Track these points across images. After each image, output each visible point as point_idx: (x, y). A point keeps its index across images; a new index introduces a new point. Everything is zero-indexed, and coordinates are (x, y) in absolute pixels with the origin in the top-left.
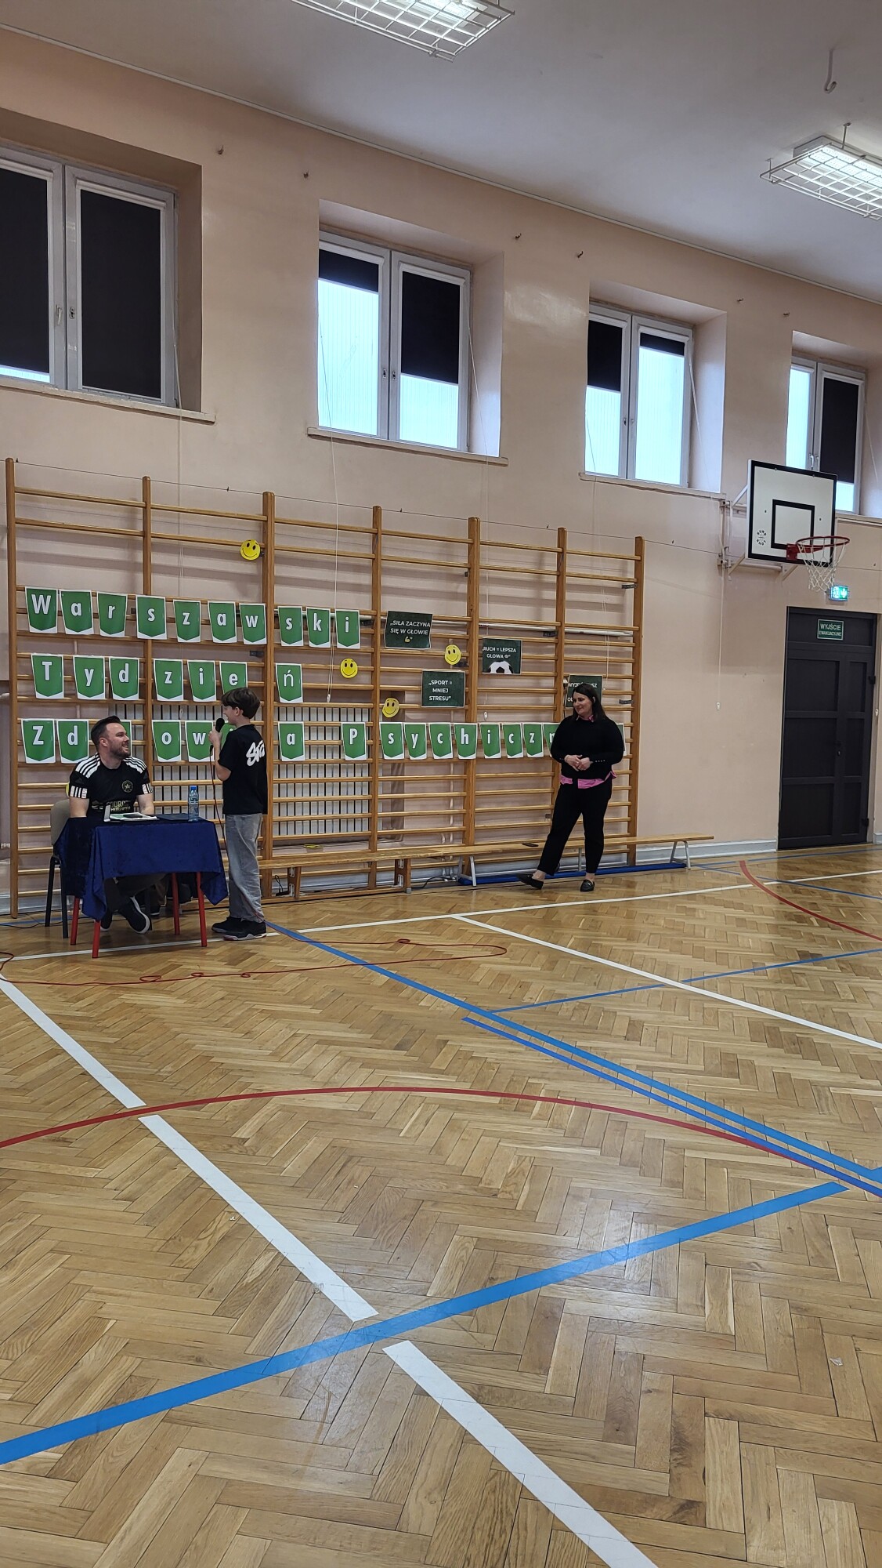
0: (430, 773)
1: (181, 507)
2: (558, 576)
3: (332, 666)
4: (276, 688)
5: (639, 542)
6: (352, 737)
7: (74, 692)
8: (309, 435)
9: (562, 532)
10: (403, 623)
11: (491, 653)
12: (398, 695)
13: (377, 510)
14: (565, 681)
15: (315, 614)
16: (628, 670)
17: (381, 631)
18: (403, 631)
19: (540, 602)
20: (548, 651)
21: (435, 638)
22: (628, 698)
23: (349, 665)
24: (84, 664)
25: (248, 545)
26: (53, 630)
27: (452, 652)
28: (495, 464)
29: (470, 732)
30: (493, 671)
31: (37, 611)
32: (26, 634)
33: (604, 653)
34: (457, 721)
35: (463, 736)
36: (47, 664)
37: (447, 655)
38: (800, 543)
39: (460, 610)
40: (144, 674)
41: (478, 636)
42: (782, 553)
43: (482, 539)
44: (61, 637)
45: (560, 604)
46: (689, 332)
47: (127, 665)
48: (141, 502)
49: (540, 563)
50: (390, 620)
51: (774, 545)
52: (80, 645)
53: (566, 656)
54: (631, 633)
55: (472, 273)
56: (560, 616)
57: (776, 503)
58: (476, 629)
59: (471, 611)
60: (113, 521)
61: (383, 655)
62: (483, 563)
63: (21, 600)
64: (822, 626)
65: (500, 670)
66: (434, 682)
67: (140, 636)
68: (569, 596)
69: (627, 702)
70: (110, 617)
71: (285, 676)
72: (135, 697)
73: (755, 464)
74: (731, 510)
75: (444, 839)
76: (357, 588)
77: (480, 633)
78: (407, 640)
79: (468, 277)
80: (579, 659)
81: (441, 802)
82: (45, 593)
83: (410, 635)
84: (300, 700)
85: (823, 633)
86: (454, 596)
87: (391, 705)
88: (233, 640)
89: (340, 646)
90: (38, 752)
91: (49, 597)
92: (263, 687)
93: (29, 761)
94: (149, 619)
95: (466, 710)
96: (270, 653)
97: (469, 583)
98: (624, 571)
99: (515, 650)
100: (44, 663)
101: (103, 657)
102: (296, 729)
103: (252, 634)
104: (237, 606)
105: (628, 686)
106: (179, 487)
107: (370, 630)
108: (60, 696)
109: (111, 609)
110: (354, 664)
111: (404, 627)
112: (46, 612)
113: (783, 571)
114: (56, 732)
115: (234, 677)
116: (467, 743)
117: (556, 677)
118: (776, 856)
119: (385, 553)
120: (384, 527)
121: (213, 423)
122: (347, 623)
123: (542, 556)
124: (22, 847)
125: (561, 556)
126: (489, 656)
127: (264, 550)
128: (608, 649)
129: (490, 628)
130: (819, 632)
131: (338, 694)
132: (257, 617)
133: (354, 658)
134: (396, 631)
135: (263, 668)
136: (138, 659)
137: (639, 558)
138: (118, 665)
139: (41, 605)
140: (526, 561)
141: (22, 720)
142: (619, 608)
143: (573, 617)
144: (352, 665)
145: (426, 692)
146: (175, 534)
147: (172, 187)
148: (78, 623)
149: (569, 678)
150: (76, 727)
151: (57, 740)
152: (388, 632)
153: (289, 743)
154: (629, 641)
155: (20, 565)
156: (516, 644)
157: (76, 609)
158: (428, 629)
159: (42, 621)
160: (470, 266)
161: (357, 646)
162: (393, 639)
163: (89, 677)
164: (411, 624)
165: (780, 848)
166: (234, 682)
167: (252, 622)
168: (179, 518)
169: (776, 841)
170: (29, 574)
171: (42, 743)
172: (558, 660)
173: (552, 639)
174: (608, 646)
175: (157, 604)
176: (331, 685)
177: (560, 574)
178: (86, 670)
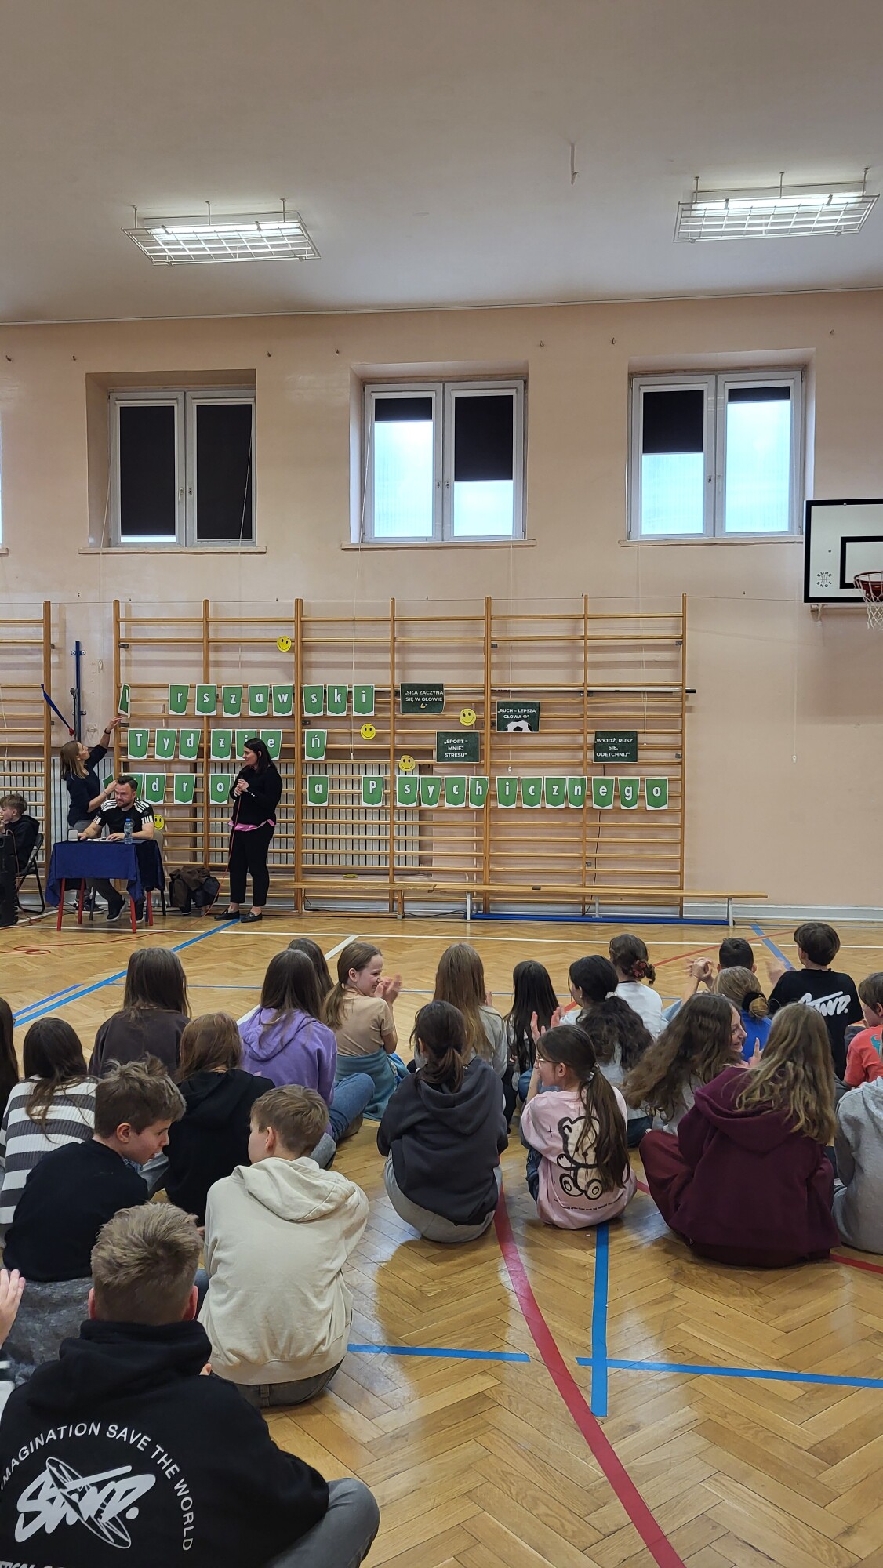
1: (240, 617)
3: (353, 730)
4: (304, 749)
5: (684, 599)
6: (371, 788)
7: (152, 754)
8: (343, 549)
9: (585, 599)
10: (416, 693)
11: (509, 714)
13: (392, 602)
15: (335, 690)
17: (396, 700)
22: (680, 752)
24: (162, 735)
25: (282, 641)
27: (467, 715)
28: (521, 546)
29: (483, 784)
30: (511, 730)
33: (642, 709)
34: (471, 775)
35: (478, 787)
36: (139, 735)
37: (462, 717)
39: (480, 678)
40: (203, 741)
41: (490, 700)
42: (858, 593)
45: (586, 664)
46: (795, 374)
47: (192, 734)
48: (204, 617)
49: (572, 630)
50: (404, 690)
51: (844, 585)
53: (591, 713)
55: (524, 381)
57: (844, 540)
58: (488, 695)
59: (487, 678)
60: (192, 633)
61: (402, 720)
65: (518, 729)
66: (451, 741)
67: (198, 713)
70: (179, 701)
71: (313, 740)
73: (810, 504)
77: (492, 697)
78: (422, 707)
79: (520, 386)
81: (466, 845)
83: (425, 703)
86: (475, 666)
88: (268, 713)
89: (356, 714)
92: (294, 749)
94: (205, 701)
95: (483, 765)
96: (297, 722)
97: (484, 653)
99: (534, 711)
101: (176, 729)
102: (321, 781)
103: (281, 708)
104: (274, 688)
106: (240, 603)
108: (145, 758)
109: (180, 695)
110: (373, 728)
111: (418, 696)
116: (481, 793)
121: (264, 553)
122: (364, 695)
123: (575, 623)
125: (586, 621)
126: (506, 717)
127: (294, 643)
128: (645, 705)
129: (506, 692)
131: (361, 753)
132: (287, 695)
133: (371, 723)
134: (411, 699)
135: (294, 733)
136: (200, 730)
137: (682, 615)
138: (187, 735)
140: (556, 629)
144: (370, 729)
145: (442, 750)
146: (235, 638)
150: (157, 779)
152: (404, 701)
153: (317, 792)
155: (121, 671)
156: (534, 705)
158: (442, 696)
160: (520, 377)
161: (372, 714)
162: (409, 707)
163: (166, 744)
164: (425, 693)
167: (283, 698)
168: (239, 625)
172: (584, 717)
173: (575, 699)
175: (210, 690)
176: (351, 746)
177: (585, 638)
178: (164, 739)
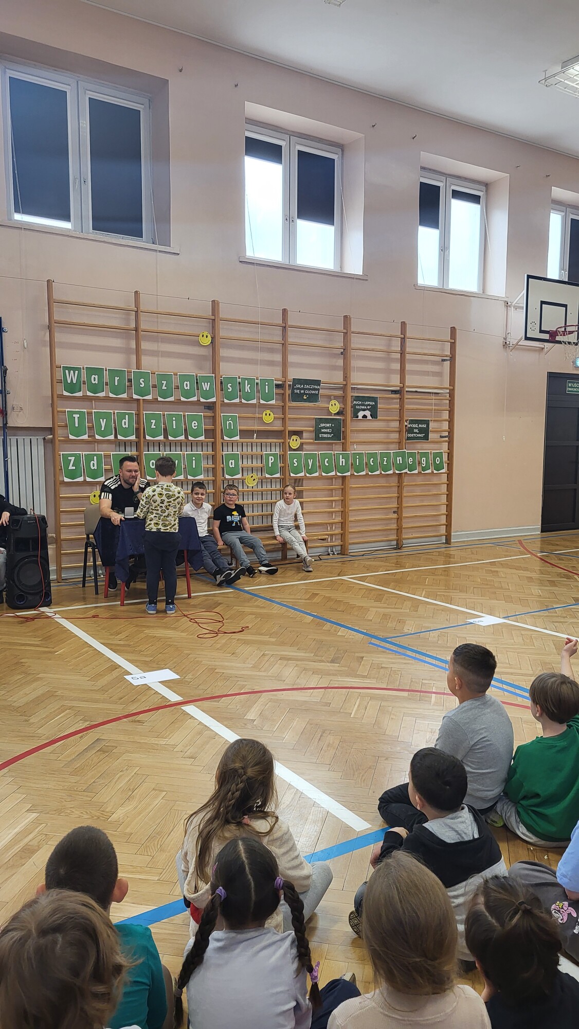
0: (320, 485)
1: (160, 310)
2: (401, 354)
3: (257, 415)
4: (222, 430)
5: (453, 330)
6: (270, 462)
7: (92, 434)
8: (240, 262)
9: (403, 324)
10: (302, 386)
11: (359, 405)
12: (299, 433)
13: (285, 311)
14: (406, 424)
15: (246, 381)
16: (446, 415)
17: (288, 392)
18: (302, 392)
19: (388, 371)
20: (395, 403)
21: (323, 396)
22: (446, 434)
23: (268, 415)
24: (99, 416)
25: (203, 336)
26: (80, 394)
27: (333, 405)
28: (360, 279)
29: (346, 457)
30: (360, 417)
31: (69, 382)
32: (61, 397)
33: (431, 404)
34: (337, 450)
35: (341, 460)
36: (76, 416)
37: (330, 407)
38: (559, 329)
39: (338, 377)
40: (138, 422)
41: (350, 394)
42: (546, 337)
43: (353, 329)
44: (85, 398)
45: (402, 371)
46: (484, 188)
47: (127, 416)
48: (133, 307)
49: (389, 345)
50: (294, 384)
51: (541, 331)
52: (96, 403)
53: (406, 406)
54: (448, 391)
55: (343, 151)
56: (402, 380)
57: (542, 303)
58: (349, 390)
59: (346, 378)
60: (115, 321)
61: (290, 408)
62: (353, 346)
63: (59, 375)
64: (570, 385)
65: (365, 416)
66: (323, 425)
67: (135, 397)
68: (408, 367)
69: (445, 437)
70: (116, 384)
71: (228, 422)
72: (133, 438)
73: (529, 277)
74: (512, 308)
75: (329, 528)
76: (271, 363)
77: (352, 392)
78: (306, 398)
79: (340, 153)
80: (414, 408)
81: (326, 504)
82: (74, 369)
83: (307, 394)
84: (237, 438)
85: (570, 389)
86: (334, 368)
87: (295, 440)
88: (195, 399)
89: (262, 402)
90: (72, 474)
91: (77, 372)
92: (213, 430)
93: (66, 480)
94: (141, 385)
95: (343, 443)
96: (218, 406)
97: (344, 359)
98: (443, 350)
99: (374, 403)
100: (74, 416)
101: (112, 411)
102: (234, 457)
103: (206, 395)
104: (196, 376)
105: (445, 426)
106: (157, 297)
107: (281, 391)
108: (85, 437)
109: (117, 379)
110: (271, 413)
111: (303, 389)
112: (74, 382)
113: (545, 348)
114: (83, 460)
115: (195, 424)
116: (344, 465)
117: (400, 421)
118: (540, 536)
119: (290, 340)
120: (290, 323)
121: (179, 254)
122: (267, 386)
123: (390, 340)
124: (63, 537)
125: (403, 340)
126: (358, 407)
127: (213, 338)
128: (433, 401)
129: (358, 389)
130: (568, 389)
131: (261, 434)
132: (209, 383)
133: (272, 410)
134: (298, 391)
135: (213, 417)
136: (134, 412)
137: (453, 341)
138: (122, 416)
139: (72, 377)
140: (380, 344)
141: (61, 453)
142: (439, 374)
143: (411, 381)
144: (270, 415)
145: (317, 432)
146: (155, 329)
147: (148, 95)
148: (95, 389)
149: (408, 422)
150: (95, 457)
151: (83, 466)
152: (293, 392)
153: (231, 466)
154: (446, 396)
155: (58, 351)
156: (374, 399)
157: (95, 379)
158: (319, 390)
159: (72, 388)
160: (341, 147)
161: (273, 402)
162: (296, 397)
163: (103, 425)
164: (307, 387)
165: (542, 531)
166: (195, 426)
167: (206, 386)
168: (157, 318)
169: (540, 527)
170: (65, 357)
171: (74, 468)
172: (401, 409)
173: (398, 396)
174: (433, 400)
175: (145, 376)
176: (256, 428)
177: (403, 353)
178: (101, 420)
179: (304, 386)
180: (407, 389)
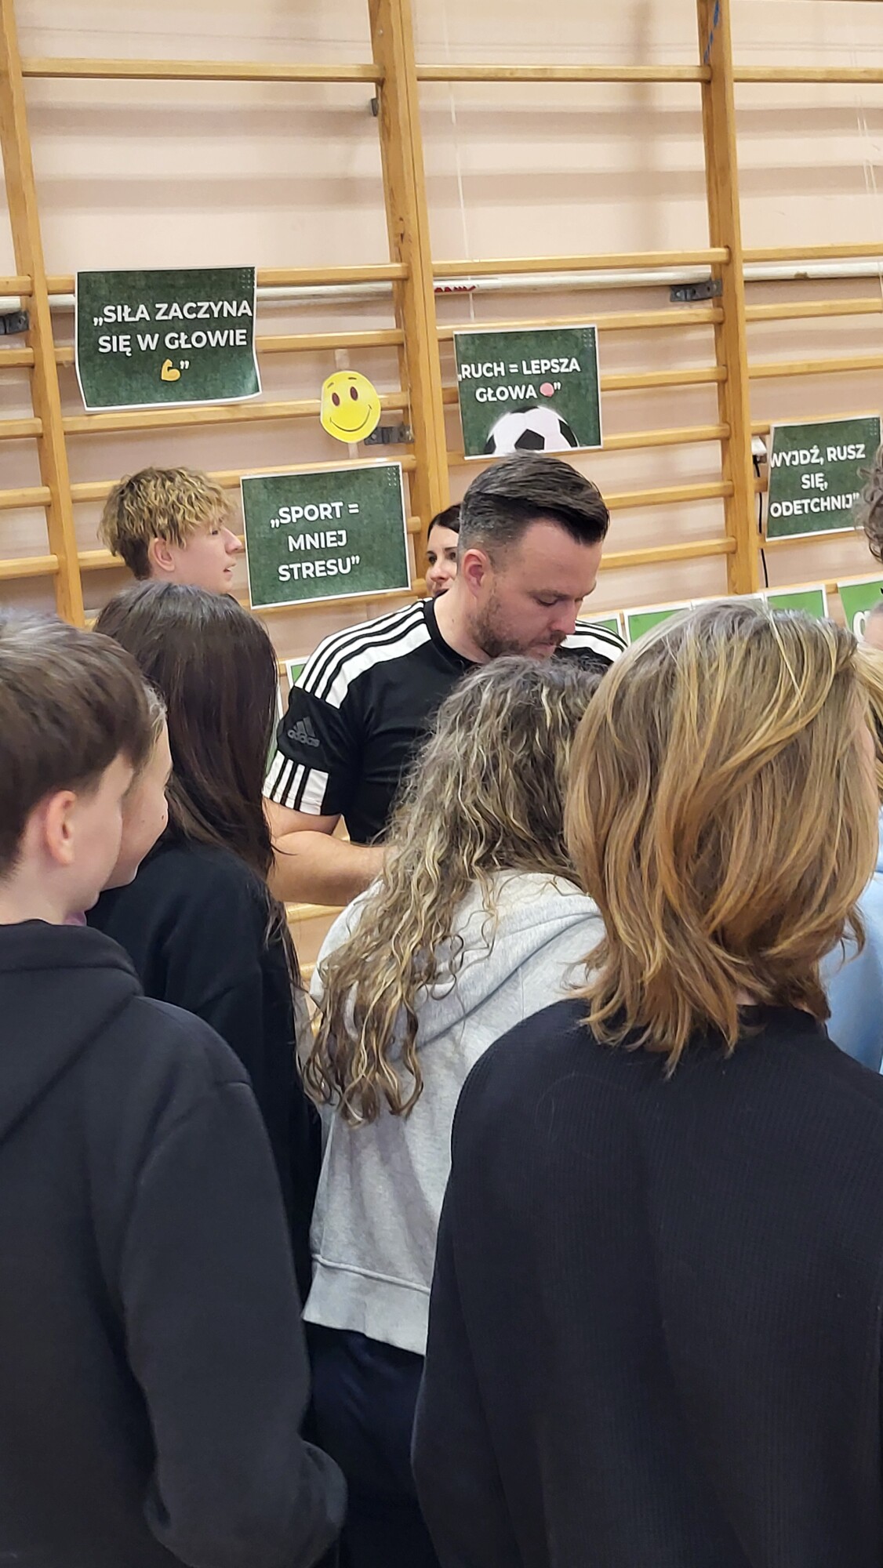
2: (705, 84)
10: (143, 312)
11: (490, 383)
14: (757, 447)
17: (56, 350)
19: (648, 185)
20: (693, 351)
21: (279, 353)
27: (346, 396)
30: (506, 445)
37: (327, 410)
39: (359, 240)
41: (436, 326)
50: (86, 306)
53: (754, 361)
56: (723, 227)
58: (426, 305)
59: (402, 240)
61: (80, 438)
62: (427, 60)
65: (530, 439)
66: (291, 513)
68: (748, 152)
77: (440, 315)
78: (169, 374)
83: (177, 355)
97: (387, 134)
99: (575, 365)
111: (153, 327)
117: (724, 439)
126: (487, 396)
129: (479, 299)
134: (122, 343)
143: (767, 226)
145: (265, 554)
149: (770, 439)
152: (88, 352)
156: (578, 343)
158: (246, 322)
162: (113, 377)
164: (176, 311)
172: (727, 381)
173: (703, 310)
177: (712, 75)
179: (153, 312)
180: (750, 271)
